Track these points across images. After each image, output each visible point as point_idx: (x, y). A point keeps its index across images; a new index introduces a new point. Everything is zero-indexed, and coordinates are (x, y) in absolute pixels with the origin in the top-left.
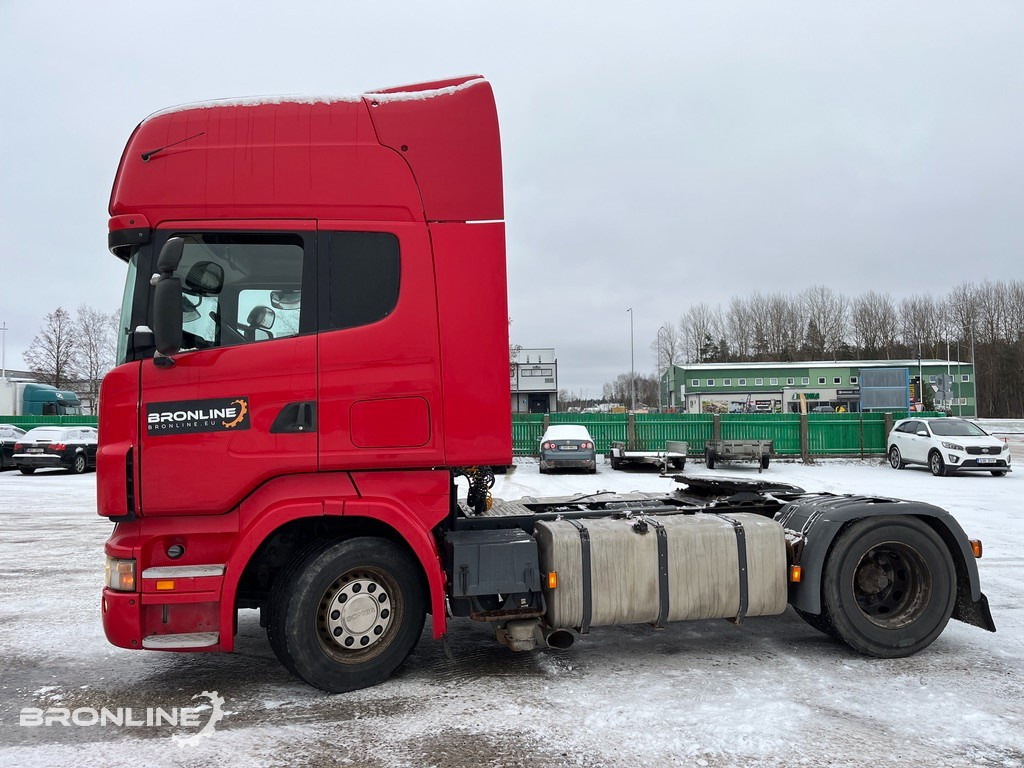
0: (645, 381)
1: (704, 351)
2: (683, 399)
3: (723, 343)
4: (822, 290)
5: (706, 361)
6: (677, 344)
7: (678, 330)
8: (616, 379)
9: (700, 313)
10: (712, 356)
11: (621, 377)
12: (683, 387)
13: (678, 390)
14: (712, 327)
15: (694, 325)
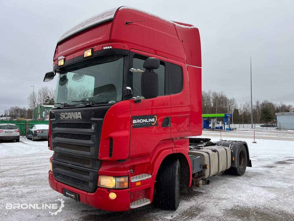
0: (21, 110)
1: (46, 101)
2: (44, 116)
3: (52, 99)
4: (83, 87)
5: (47, 104)
6: (37, 98)
7: (37, 93)
8: (10, 109)
9: (45, 89)
10: (49, 103)
11: (12, 108)
12: (44, 112)
13: (41, 113)
14: (49, 94)
15: (43, 93)
